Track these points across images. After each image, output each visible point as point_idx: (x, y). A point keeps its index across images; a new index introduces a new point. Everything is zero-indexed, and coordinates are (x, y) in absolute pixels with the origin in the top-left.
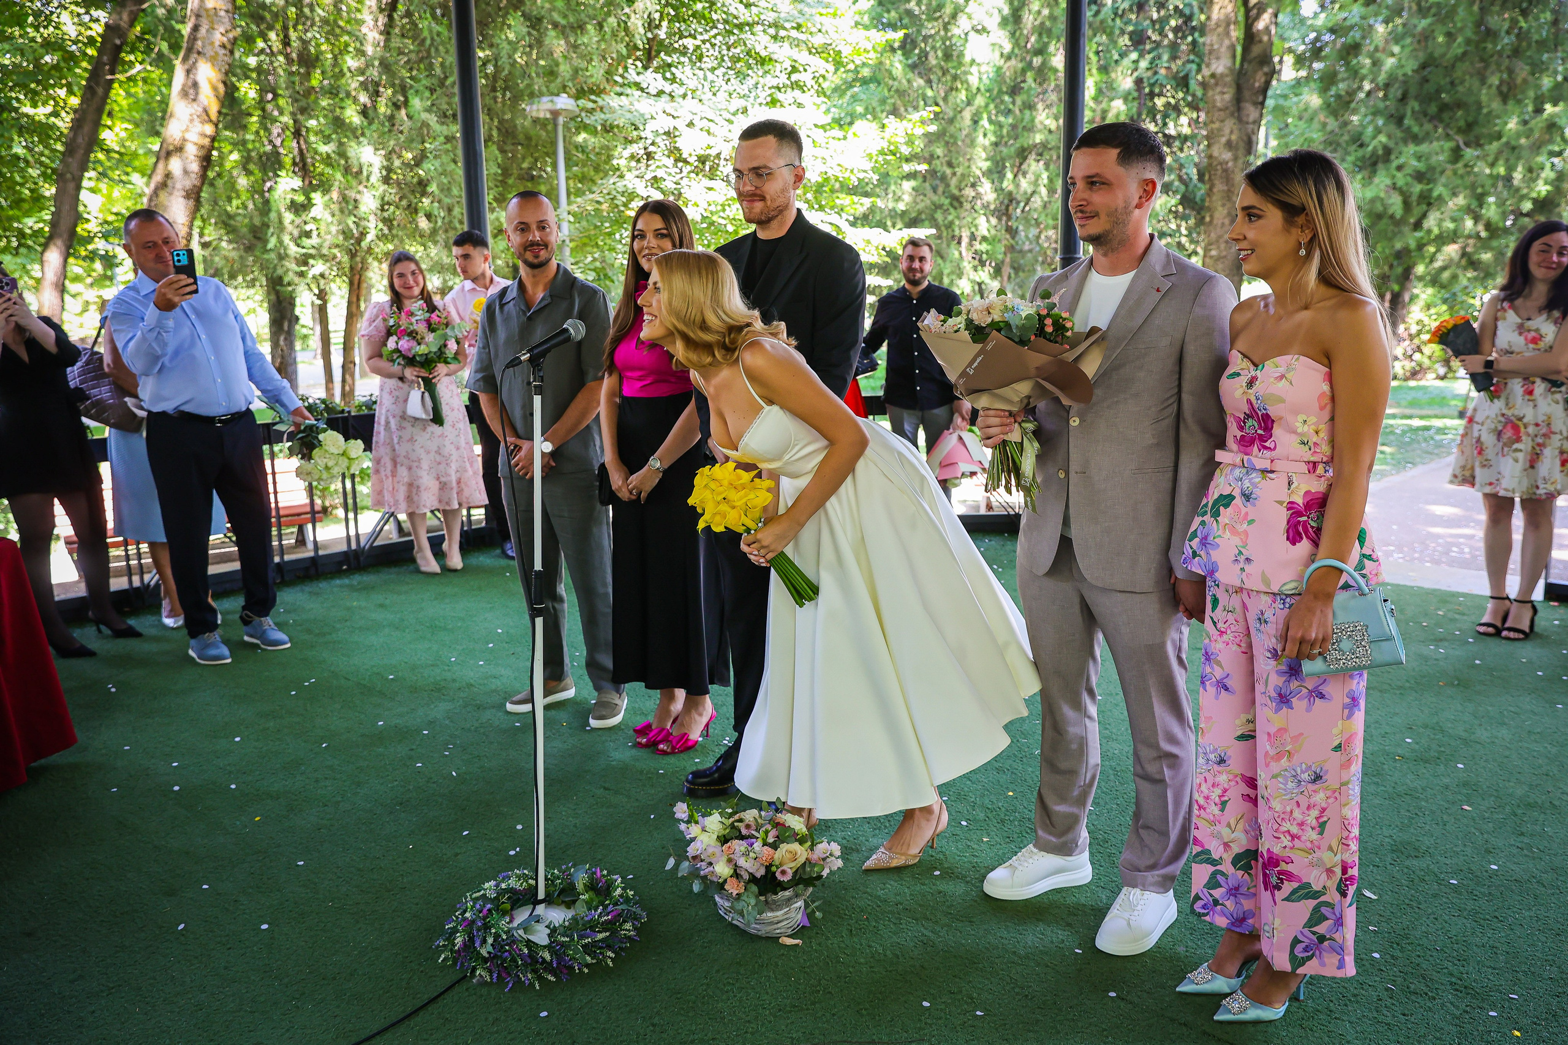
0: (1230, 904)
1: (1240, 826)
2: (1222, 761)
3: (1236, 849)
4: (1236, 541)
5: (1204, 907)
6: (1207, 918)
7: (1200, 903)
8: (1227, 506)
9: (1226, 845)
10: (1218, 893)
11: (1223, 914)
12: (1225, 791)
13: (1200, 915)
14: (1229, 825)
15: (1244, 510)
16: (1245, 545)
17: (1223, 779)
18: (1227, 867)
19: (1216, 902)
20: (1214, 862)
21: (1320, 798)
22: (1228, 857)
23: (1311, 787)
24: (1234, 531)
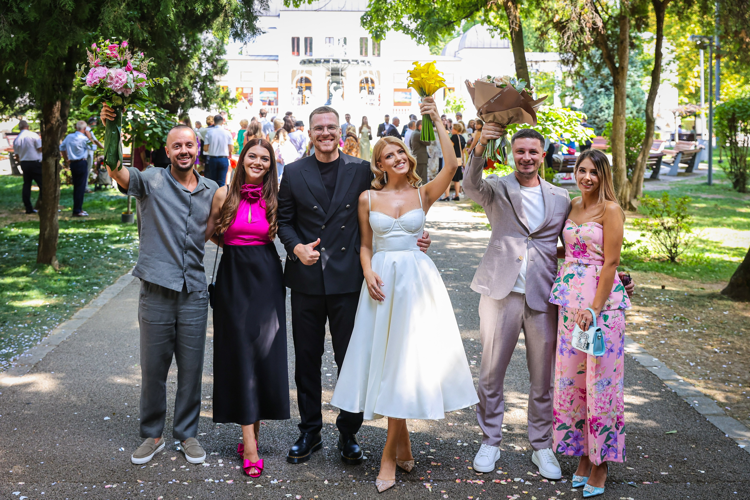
0: (574, 444)
1: (578, 410)
2: (571, 383)
3: (577, 420)
4: (577, 291)
5: (562, 449)
6: (564, 453)
7: (560, 448)
8: (571, 278)
9: (573, 419)
10: (568, 441)
11: (572, 449)
12: (572, 396)
13: (561, 453)
14: (574, 410)
15: (579, 280)
16: (580, 293)
17: (572, 391)
18: (573, 429)
19: (568, 445)
20: (567, 428)
21: (610, 391)
22: (573, 424)
23: (607, 387)
24: (575, 288)
